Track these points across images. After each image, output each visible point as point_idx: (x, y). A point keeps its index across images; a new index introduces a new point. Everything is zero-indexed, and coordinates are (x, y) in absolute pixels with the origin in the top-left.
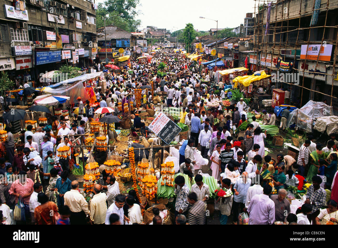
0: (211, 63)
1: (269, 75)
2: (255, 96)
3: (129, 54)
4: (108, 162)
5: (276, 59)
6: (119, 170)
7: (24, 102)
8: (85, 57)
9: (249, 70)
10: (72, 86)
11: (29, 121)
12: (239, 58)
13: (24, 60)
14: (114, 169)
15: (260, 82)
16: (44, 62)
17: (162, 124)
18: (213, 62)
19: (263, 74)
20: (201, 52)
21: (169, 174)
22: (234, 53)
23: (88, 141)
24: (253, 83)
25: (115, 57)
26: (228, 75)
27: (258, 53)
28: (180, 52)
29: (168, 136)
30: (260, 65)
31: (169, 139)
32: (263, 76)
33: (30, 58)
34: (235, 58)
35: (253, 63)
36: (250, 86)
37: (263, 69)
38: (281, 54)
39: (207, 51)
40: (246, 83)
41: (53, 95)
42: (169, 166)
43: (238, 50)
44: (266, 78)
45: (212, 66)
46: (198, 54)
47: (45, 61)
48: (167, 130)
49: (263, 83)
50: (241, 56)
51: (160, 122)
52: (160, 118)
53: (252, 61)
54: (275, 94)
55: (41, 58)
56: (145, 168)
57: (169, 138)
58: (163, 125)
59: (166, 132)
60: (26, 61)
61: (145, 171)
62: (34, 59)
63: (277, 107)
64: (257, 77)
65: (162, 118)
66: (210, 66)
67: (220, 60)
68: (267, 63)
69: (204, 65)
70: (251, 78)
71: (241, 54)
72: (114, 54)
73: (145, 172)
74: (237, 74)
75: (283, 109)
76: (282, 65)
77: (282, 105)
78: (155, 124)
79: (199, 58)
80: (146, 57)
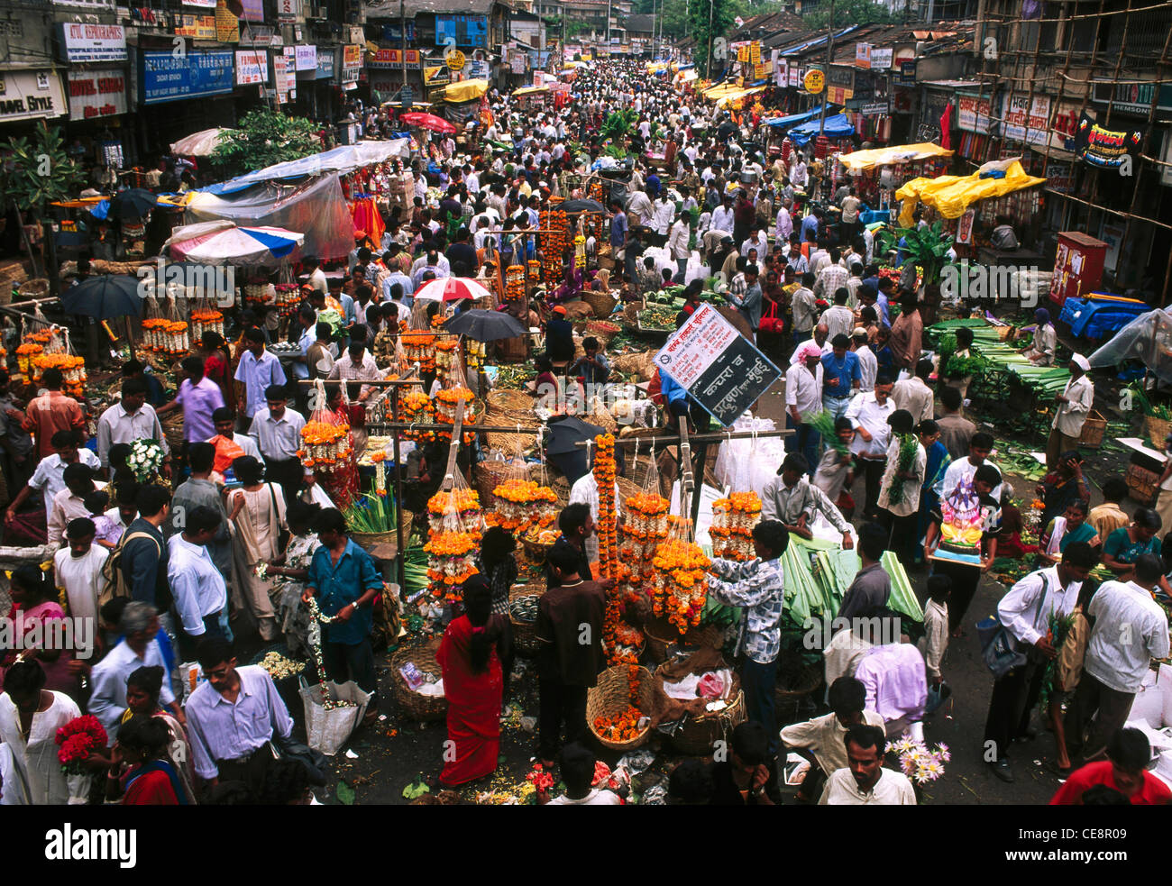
0: (801, 122)
1: (1039, 177)
2: (982, 256)
3: (484, 76)
4: (510, 489)
5: (1067, 118)
6: (547, 521)
7: (114, 248)
8: (318, 80)
9: (954, 156)
10: (296, 191)
11: (159, 322)
12: (913, 105)
13: (100, 82)
14: (531, 517)
15: (1003, 202)
16: (173, 94)
17: (707, 351)
18: (810, 119)
19: (1017, 174)
20: (757, 77)
21: (740, 539)
22: (897, 88)
23: (414, 407)
24: (977, 204)
25: (431, 83)
26: (875, 170)
27: (997, 92)
28: (671, 73)
29: (730, 397)
30: (998, 136)
31: (730, 407)
32: (1014, 179)
33: (118, 75)
34: (897, 106)
35: (972, 129)
36: (964, 216)
37: (1014, 155)
38: (1095, 100)
39: (782, 76)
40: (949, 206)
41: (240, 223)
42: (743, 510)
43: (913, 78)
44: (1025, 190)
45: (807, 135)
46: (746, 86)
47: (174, 90)
48: (727, 372)
49: (1013, 207)
50: (923, 100)
51: (700, 341)
52: (700, 327)
53: (968, 119)
54: (1066, 252)
55: (161, 79)
56: (656, 514)
57: (732, 403)
58: (712, 352)
59: (720, 380)
60: (106, 86)
61: (653, 524)
62: (134, 78)
63: (1073, 300)
64: (990, 184)
65: (710, 325)
66: (799, 132)
67: (834, 111)
68: (1031, 130)
69: (774, 127)
70: (968, 185)
71: (925, 91)
72: (430, 74)
73: (652, 530)
74: (910, 169)
75: (1098, 311)
76: (1096, 143)
77: (1093, 295)
78: (679, 348)
79: (749, 102)
80: (546, 87)
